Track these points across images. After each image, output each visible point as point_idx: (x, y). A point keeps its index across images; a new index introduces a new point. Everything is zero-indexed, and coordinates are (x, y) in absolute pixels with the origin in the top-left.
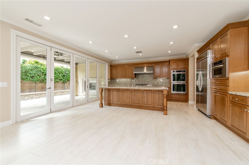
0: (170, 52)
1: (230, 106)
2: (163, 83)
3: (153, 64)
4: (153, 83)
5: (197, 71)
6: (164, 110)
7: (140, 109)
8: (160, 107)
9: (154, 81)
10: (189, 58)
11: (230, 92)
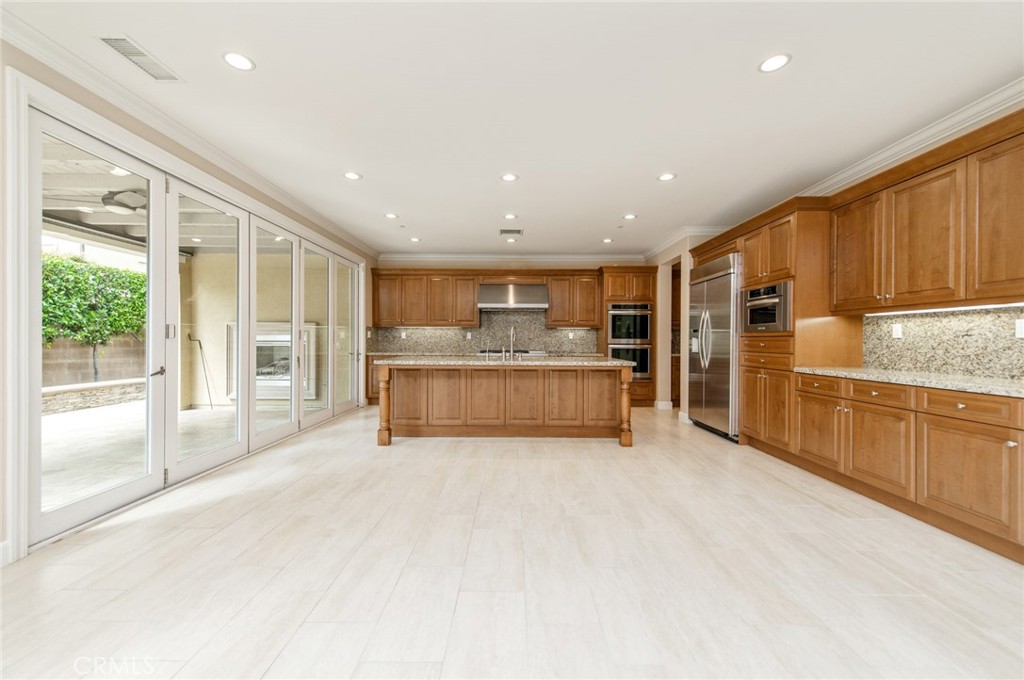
0: (607, 241)
1: (797, 403)
2: (576, 344)
3: (545, 278)
4: (544, 343)
5: (691, 308)
6: (622, 430)
7: (538, 436)
8: (601, 423)
9: (547, 339)
10: (657, 267)
11: (796, 369)
